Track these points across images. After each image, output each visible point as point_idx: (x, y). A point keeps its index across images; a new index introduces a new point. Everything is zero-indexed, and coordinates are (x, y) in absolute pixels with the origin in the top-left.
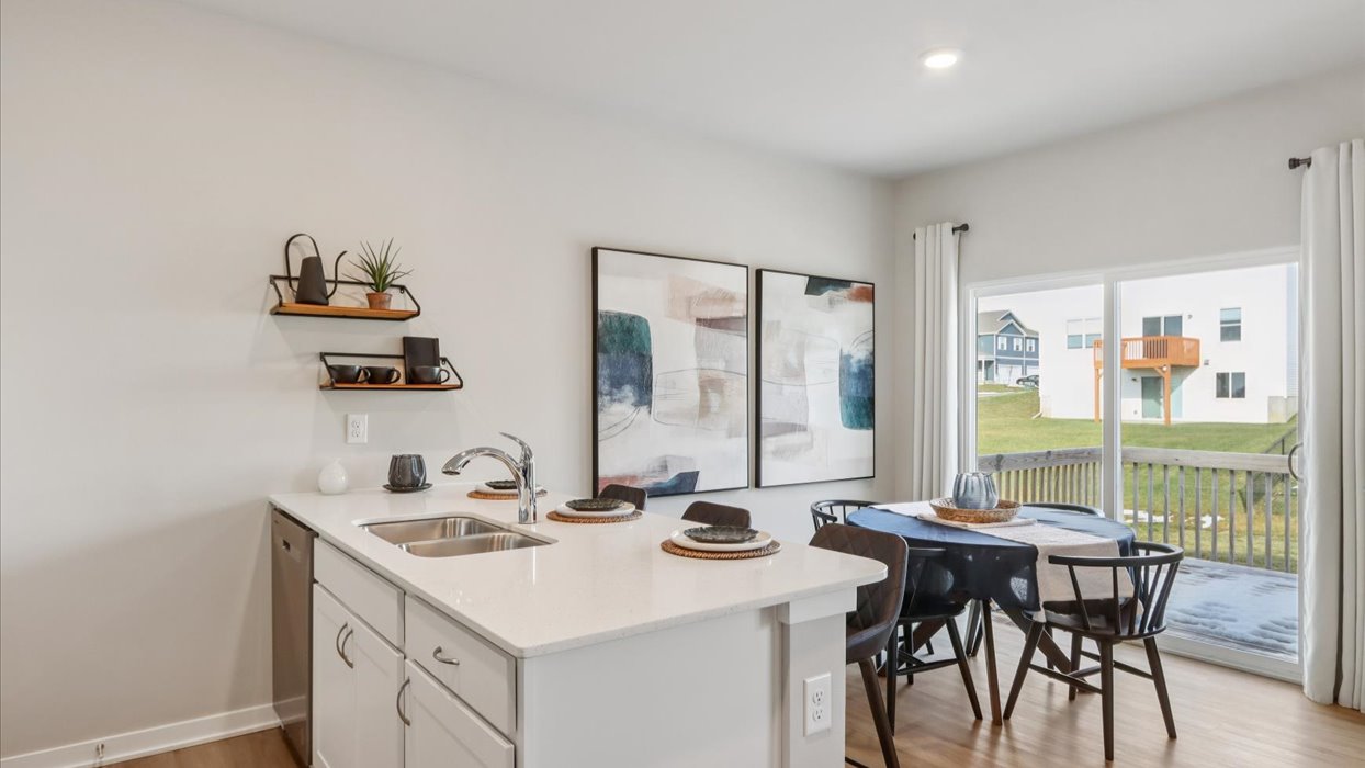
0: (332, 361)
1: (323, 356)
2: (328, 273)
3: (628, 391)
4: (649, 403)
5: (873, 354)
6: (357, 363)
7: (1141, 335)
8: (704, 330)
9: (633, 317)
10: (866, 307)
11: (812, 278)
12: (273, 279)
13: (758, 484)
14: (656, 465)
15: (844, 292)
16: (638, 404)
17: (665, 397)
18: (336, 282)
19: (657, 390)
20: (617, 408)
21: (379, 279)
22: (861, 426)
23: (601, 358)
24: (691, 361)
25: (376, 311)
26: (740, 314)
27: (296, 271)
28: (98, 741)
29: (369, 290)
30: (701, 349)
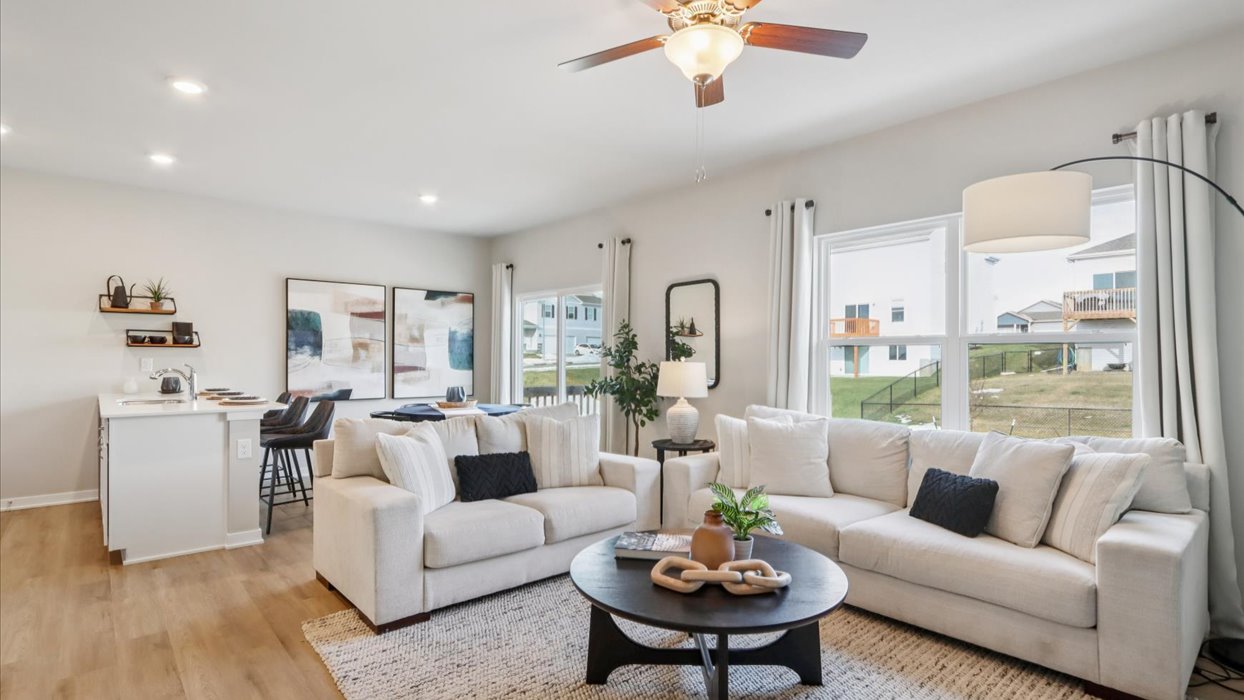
0: (131, 333)
1: (128, 331)
2: (128, 293)
3: (307, 349)
4: (320, 355)
5: (473, 330)
6: (142, 334)
7: (844, 317)
8: (356, 319)
9: (309, 313)
10: (469, 306)
11: (429, 292)
12: (101, 296)
13: (393, 397)
14: (325, 385)
15: (452, 298)
16: (313, 355)
17: (330, 352)
18: (131, 297)
19: (325, 349)
20: (299, 357)
21: (157, 296)
22: (464, 368)
23: (290, 332)
24: (348, 334)
25: (155, 310)
26: (380, 310)
27: (112, 293)
28: (10, 500)
29: (150, 301)
30: (352, 328)
